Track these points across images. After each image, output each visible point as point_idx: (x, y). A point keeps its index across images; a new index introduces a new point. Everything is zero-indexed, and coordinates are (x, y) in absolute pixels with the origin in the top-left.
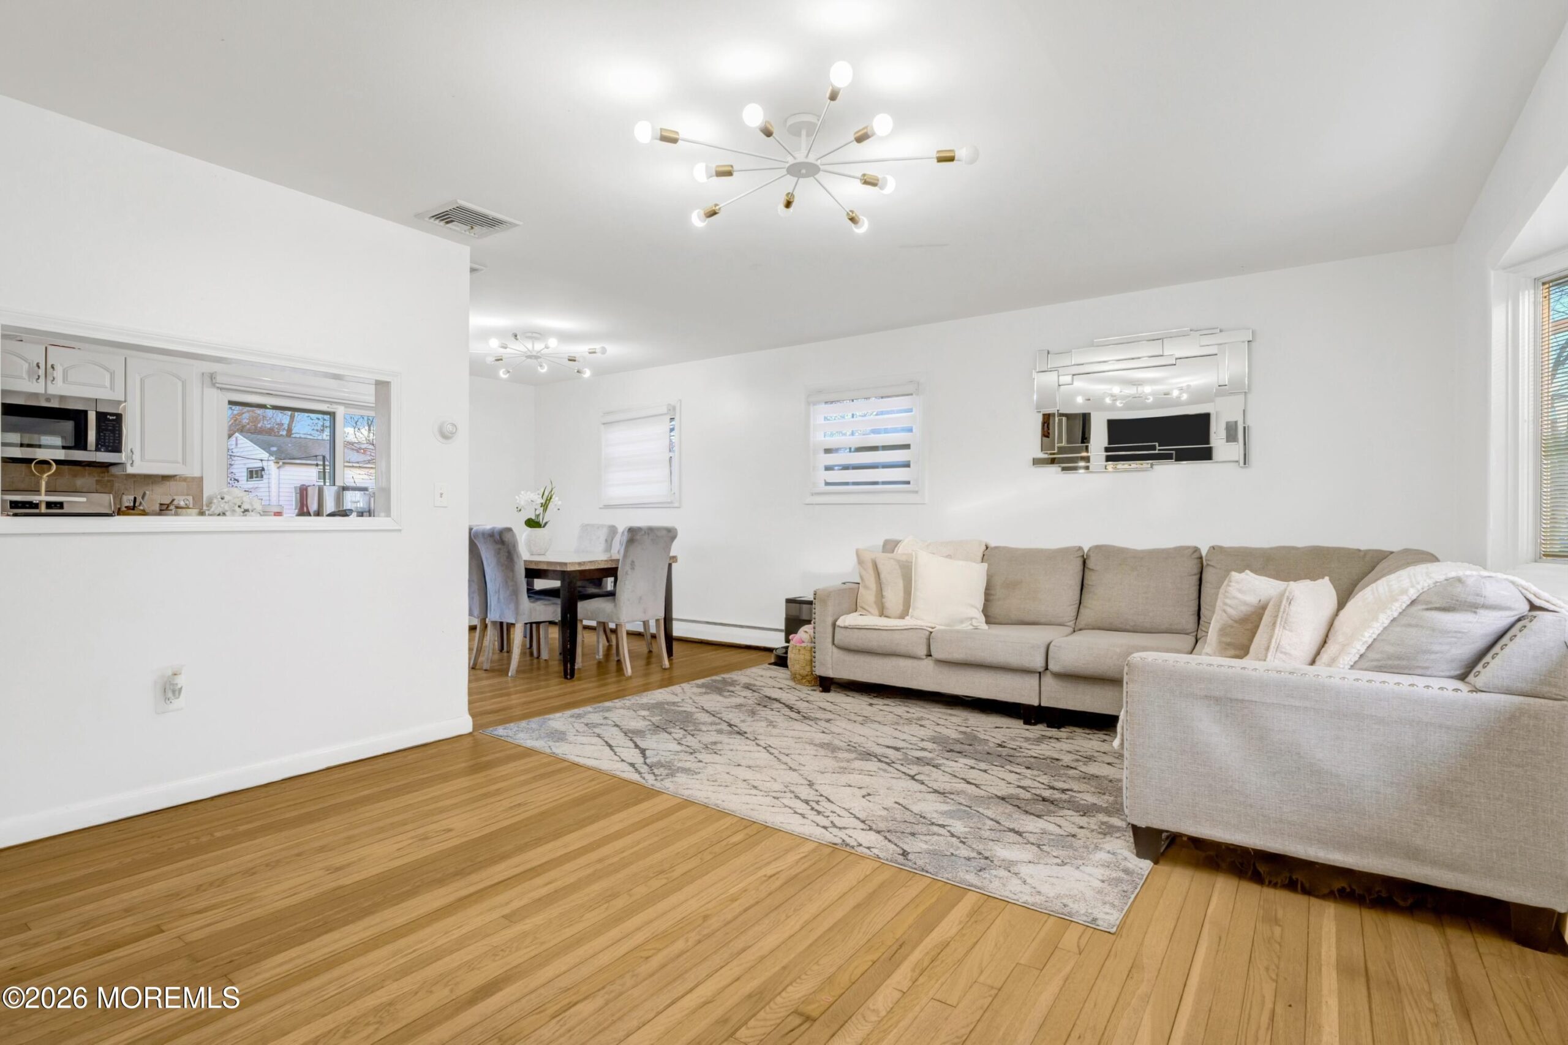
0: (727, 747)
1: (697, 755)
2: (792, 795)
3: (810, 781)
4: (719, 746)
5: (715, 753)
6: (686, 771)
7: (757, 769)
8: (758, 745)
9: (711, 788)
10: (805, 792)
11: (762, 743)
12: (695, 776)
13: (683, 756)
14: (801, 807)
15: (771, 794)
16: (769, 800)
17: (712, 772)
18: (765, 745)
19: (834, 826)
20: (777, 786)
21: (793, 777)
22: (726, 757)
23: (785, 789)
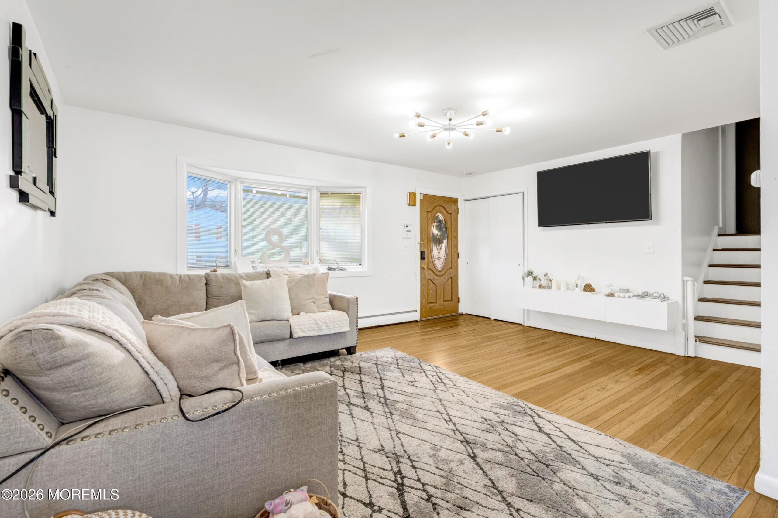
0: (477, 425)
1: (499, 420)
2: (447, 385)
3: (435, 392)
4: (484, 427)
5: (486, 420)
6: (502, 407)
7: (460, 403)
8: (455, 424)
9: (486, 393)
10: (441, 387)
11: (452, 426)
12: (497, 402)
13: (509, 420)
14: (446, 381)
15: (457, 387)
16: (459, 385)
17: (486, 403)
18: (450, 423)
19: (436, 372)
20: (452, 390)
21: (442, 395)
22: (479, 415)
23: (449, 389)
